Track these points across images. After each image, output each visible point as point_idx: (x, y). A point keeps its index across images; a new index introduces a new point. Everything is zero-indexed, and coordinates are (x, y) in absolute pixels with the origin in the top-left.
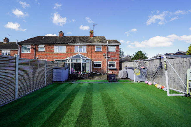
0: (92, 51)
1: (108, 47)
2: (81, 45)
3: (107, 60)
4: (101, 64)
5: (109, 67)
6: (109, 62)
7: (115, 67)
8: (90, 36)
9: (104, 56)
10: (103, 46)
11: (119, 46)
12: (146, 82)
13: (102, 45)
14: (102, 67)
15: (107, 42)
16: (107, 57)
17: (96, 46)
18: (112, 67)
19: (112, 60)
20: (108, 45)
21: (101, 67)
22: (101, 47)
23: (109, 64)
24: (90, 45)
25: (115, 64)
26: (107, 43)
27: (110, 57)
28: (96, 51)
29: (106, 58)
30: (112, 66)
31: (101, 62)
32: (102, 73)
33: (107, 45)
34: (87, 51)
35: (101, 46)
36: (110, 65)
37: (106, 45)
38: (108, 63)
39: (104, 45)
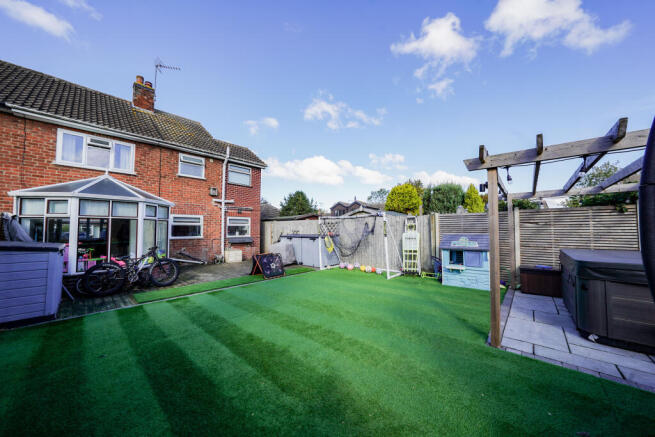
0: (165, 170)
1: (227, 168)
2: (107, 136)
3: (223, 211)
4: (201, 223)
5: (228, 236)
6: (228, 218)
7: (248, 235)
8: (137, 102)
9: (213, 196)
10: (211, 161)
11: (259, 169)
12: (342, 265)
13: (207, 157)
14: (206, 236)
15: (228, 150)
16: (223, 200)
17: (181, 156)
18: (237, 235)
19: (240, 213)
20: (229, 162)
21: (202, 237)
22: (204, 163)
23: (228, 224)
24: (152, 146)
25: (248, 226)
26: (228, 152)
27: (232, 201)
28: (180, 174)
29: (220, 203)
30: (237, 233)
31: (201, 217)
32: (204, 258)
33: (225, 162)
34: (136, 166)
35: (203, 159)
36: (232, 230)
37: (223, 161)
38: (225, 223)
39: (213, 158)
